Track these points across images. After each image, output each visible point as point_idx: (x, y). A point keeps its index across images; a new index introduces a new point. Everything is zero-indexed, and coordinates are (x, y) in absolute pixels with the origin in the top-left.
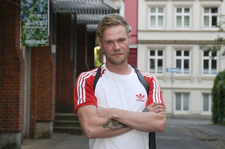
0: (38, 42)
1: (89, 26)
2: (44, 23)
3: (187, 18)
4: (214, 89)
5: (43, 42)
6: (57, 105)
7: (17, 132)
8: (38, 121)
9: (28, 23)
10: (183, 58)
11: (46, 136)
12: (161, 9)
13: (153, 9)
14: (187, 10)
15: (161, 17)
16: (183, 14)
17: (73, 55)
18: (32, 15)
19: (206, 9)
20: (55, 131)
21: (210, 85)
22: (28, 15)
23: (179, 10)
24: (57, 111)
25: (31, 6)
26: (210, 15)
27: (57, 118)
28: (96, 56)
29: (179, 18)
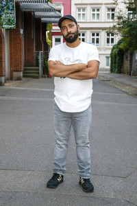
0: (10, 26)
1: (42, 19)
2: (13, 16)
3: (98, 14)
4: (111, 54)
5: (13, 26)
6: (25, 63)
7: (2, 76)
8: (14, 71)
9: (4, 16)
10: (96, 37)
11: (19, 79)
12: (84, 10)
13: (79, 10)
14: (98, 10)
15: (84, 14)
16: (96, 12)
17: (33, 35)
18: (6, 11)
19: (109, 9)
20: (24, 76)
21: (109, 52)
22: (3, 11)
23: (94, 10)
24: (25, 66)
25: (5, 6)
26: (111, 13)
27: (25, 69)
28: (47, 36)
29: (94, 14)
